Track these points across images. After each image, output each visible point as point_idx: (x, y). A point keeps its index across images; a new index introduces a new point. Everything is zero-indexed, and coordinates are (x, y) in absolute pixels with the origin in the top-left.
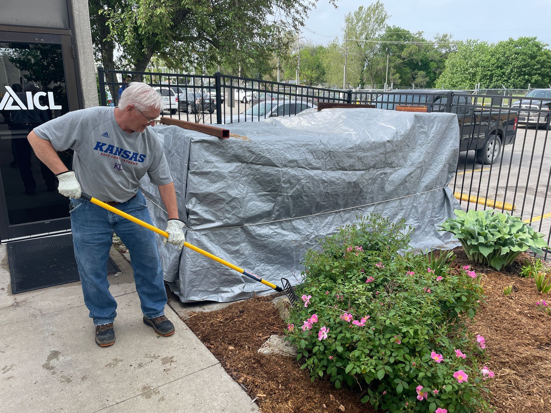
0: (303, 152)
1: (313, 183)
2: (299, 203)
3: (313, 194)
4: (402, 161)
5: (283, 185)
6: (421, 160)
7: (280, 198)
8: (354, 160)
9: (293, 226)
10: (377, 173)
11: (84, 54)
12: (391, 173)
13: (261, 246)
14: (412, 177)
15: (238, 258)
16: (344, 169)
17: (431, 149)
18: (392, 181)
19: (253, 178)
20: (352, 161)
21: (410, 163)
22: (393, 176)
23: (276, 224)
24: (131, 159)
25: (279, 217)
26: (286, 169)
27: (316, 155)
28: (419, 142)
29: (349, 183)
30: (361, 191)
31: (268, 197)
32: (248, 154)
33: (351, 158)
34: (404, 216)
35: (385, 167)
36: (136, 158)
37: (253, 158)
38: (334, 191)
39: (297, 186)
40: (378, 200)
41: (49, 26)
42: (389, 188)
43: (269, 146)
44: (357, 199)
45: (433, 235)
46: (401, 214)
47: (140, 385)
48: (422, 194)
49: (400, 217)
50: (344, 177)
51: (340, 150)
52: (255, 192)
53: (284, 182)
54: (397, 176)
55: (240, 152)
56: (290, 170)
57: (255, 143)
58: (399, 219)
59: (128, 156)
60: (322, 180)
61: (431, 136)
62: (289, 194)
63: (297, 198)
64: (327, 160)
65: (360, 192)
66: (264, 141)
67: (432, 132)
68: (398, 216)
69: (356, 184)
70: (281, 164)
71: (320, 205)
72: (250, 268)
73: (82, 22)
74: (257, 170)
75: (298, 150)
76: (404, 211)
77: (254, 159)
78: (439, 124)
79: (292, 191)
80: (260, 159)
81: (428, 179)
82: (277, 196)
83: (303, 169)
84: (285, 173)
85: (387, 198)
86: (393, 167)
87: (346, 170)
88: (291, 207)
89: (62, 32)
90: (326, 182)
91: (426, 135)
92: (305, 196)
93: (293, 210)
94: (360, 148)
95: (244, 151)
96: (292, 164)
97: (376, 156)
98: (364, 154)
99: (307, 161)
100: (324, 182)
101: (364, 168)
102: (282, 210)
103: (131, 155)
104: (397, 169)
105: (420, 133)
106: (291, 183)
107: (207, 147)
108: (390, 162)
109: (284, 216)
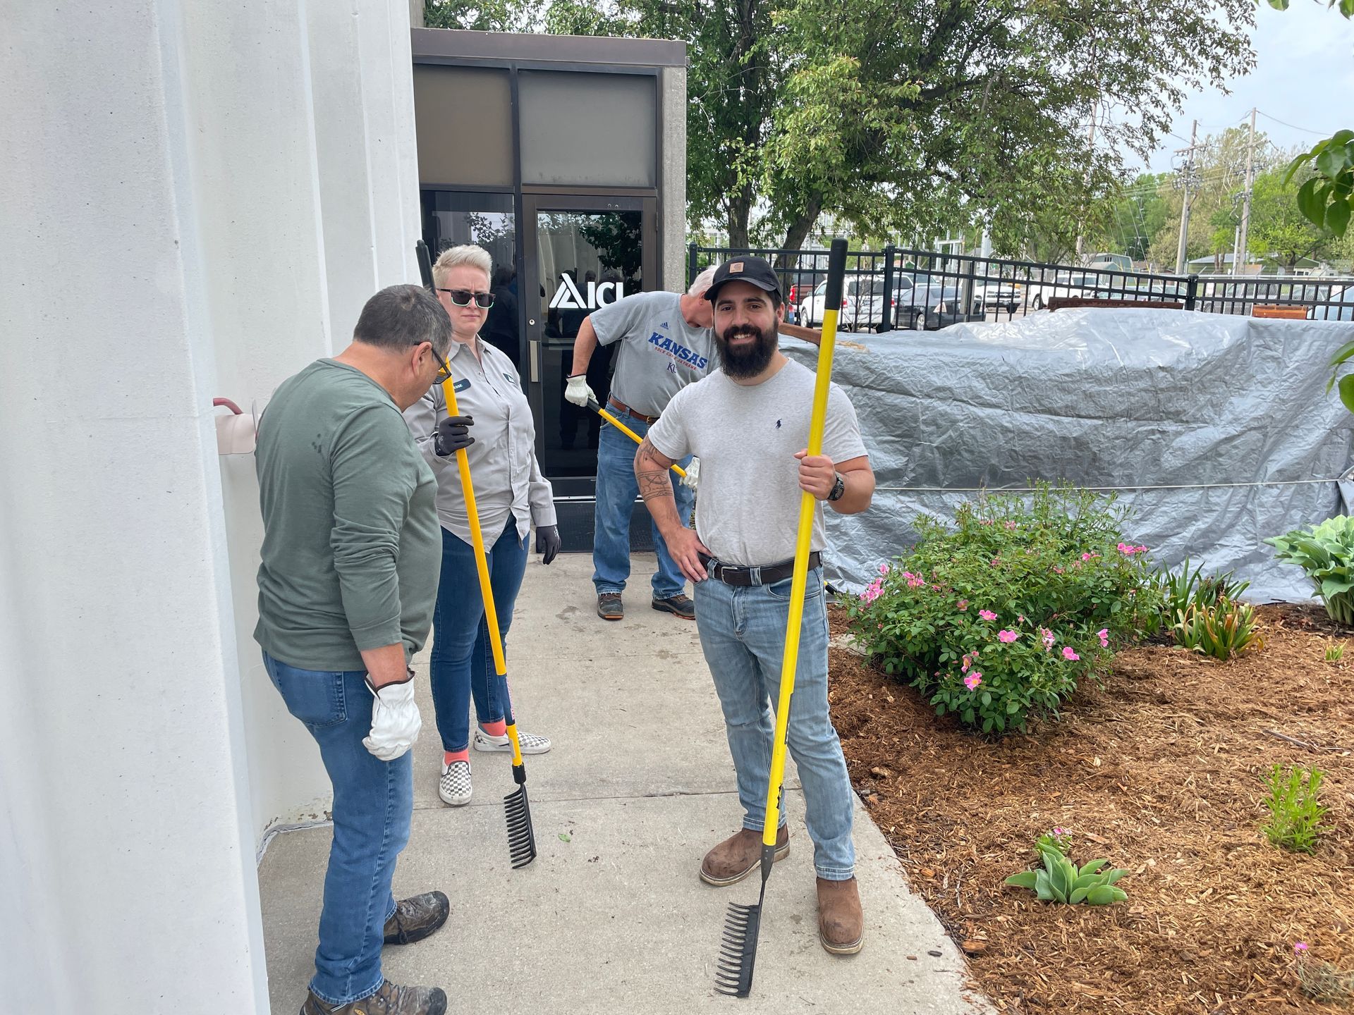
0: (966, 376)
1: (983, 431)
2: (956, 463)
3: (982, 449)
4: (1208, 412)
5: (923, 427)
6: (1259, 413)
7: (917, 450)
8: (1075, 398)
9: (943, 502)
10: (1140, 429)
11: (672, 224)
12: (1179, 434)
13: (879, 527)
14: (1235, 447)
15: (837, 538)
16: (1051, 412)
17: (1290, 392)
18: (1181, 449)
19: (871, 412)
20: (1069, 399)
21: (1231, 417)
22: (1184, 438)
23: (911, 493)
24: (689, 360)
25: (915, 482)
26: (929, 400)
27: (992, 383)
28: (1258, 377)
29: (1064, 439)
30: (1095, 458)
31: (897, 446)
32: (863, 373)
33: (1069, 393)
34: (1213, 523)
35: (1161, 419)
36: (695, 360)
37: (871, 380)
38: (1030, 451)
39: (951, 432)
40: (1145, 483)
41: (629, 184)
42: (1170, 461)
43: (901, 362)
44: (1087, 474)
45: (1301, 580)
46: (1206, 520)
47: (658, 649)
48: (1269, 486)
49: (1203, 526)
50: (1051, 426)
51: (1043, 377)
52: (874, 435)
53: (925, 423)
54: (1193, 440)
55: (850, 368)
56: (937, 403)
57: (877, 356)
58: (1199, 530)
59: (687, 356)
60: (1002, 426)
61: (1292, 366)
62: (935, 445)
63: (948, 452)
64: (1015, 392)
65: (1094, 460)
66: (893, 354)
67: (1295, 359)
68: (1200, 523)
69: (1080, 443)
70: (920, 391)
71: (1000, 472)
72: (856, 559)
73: (674, 176)
74: (879, 399)
75: (956, 372)
76: (1215, 514)
77: (873, 382)
78: (1317, 344)
79: (940, 440)
80: (883, 381)
81: (1285, 456)
82: (912, 445)
83: (963, 405)
84: (927, 408)
85: (1170, 482)
86: (1182, 421)
87: (1057, 414)
88: (940, 467)
89: (645, 193)
90: (1010, 431)
91: (1279, 363)
92: (966, 451)
93: (944, 474)
94: (1088, 376)
95: (856, 367)
96: (941, 394)
97: (1129, 394)
98: (1097, 388)
99: (972, 390)
100: (1005, 430)
101: (1100, 414)
102: (920, 470)
103: (690, 356)
104: (1195, 425)
105: (1264, 359)
106: (938, 426)
107: (800, 358)
108: (1172, 410)
109: (925, 483)
